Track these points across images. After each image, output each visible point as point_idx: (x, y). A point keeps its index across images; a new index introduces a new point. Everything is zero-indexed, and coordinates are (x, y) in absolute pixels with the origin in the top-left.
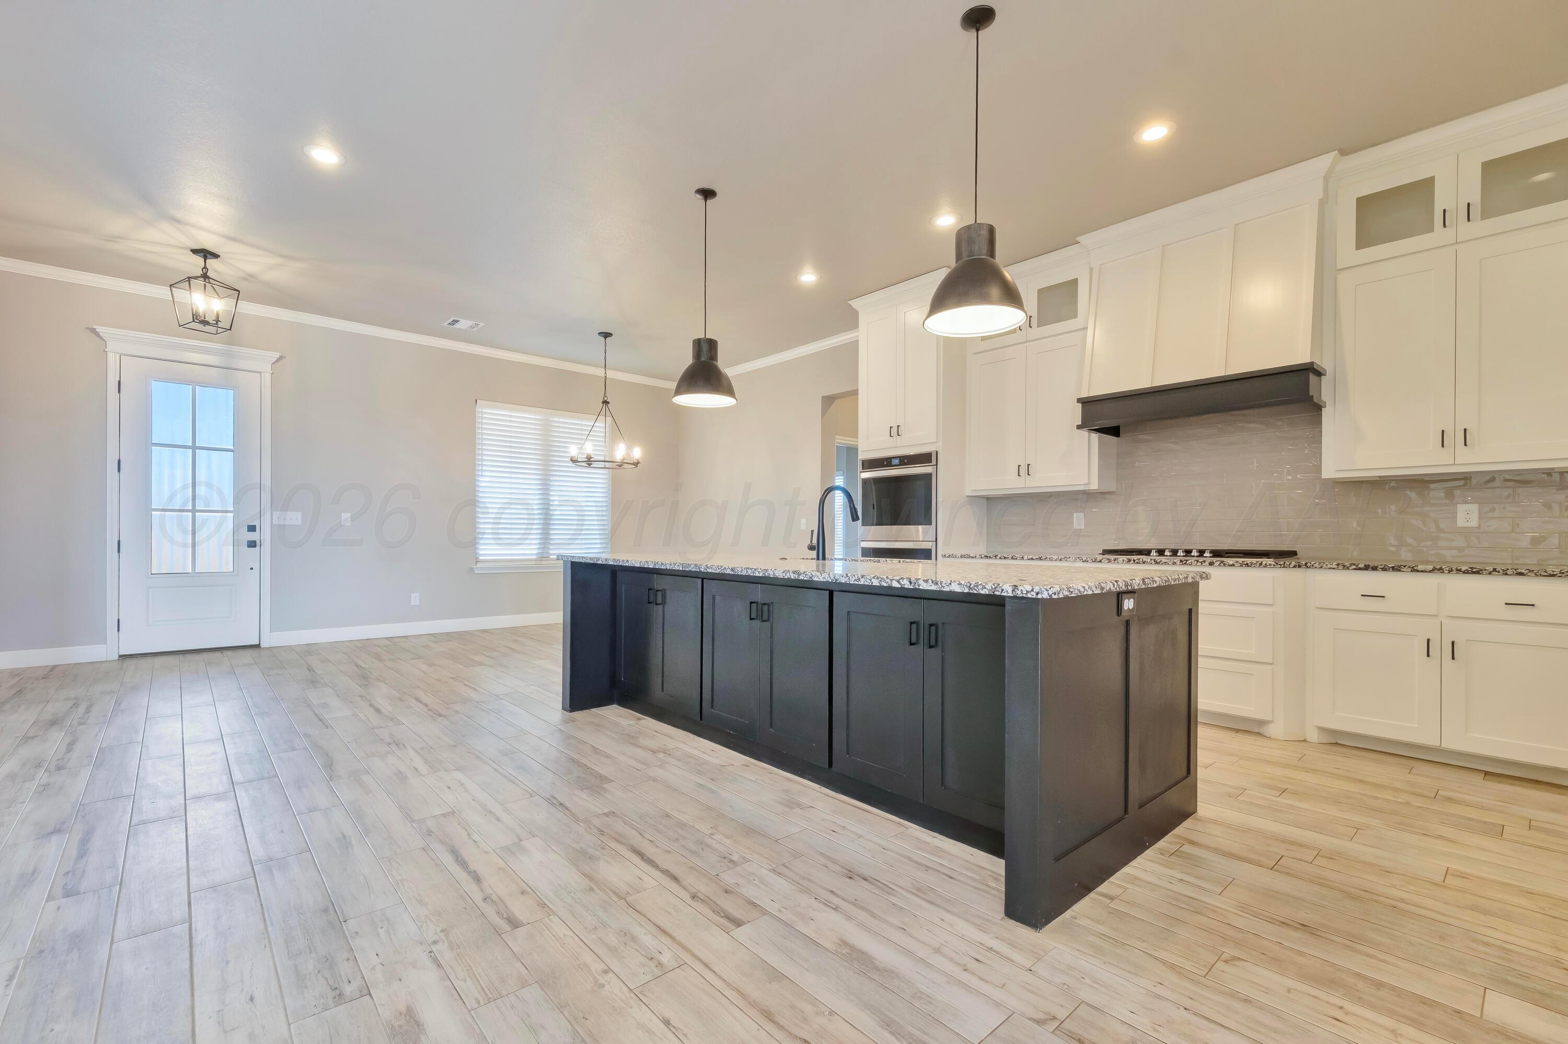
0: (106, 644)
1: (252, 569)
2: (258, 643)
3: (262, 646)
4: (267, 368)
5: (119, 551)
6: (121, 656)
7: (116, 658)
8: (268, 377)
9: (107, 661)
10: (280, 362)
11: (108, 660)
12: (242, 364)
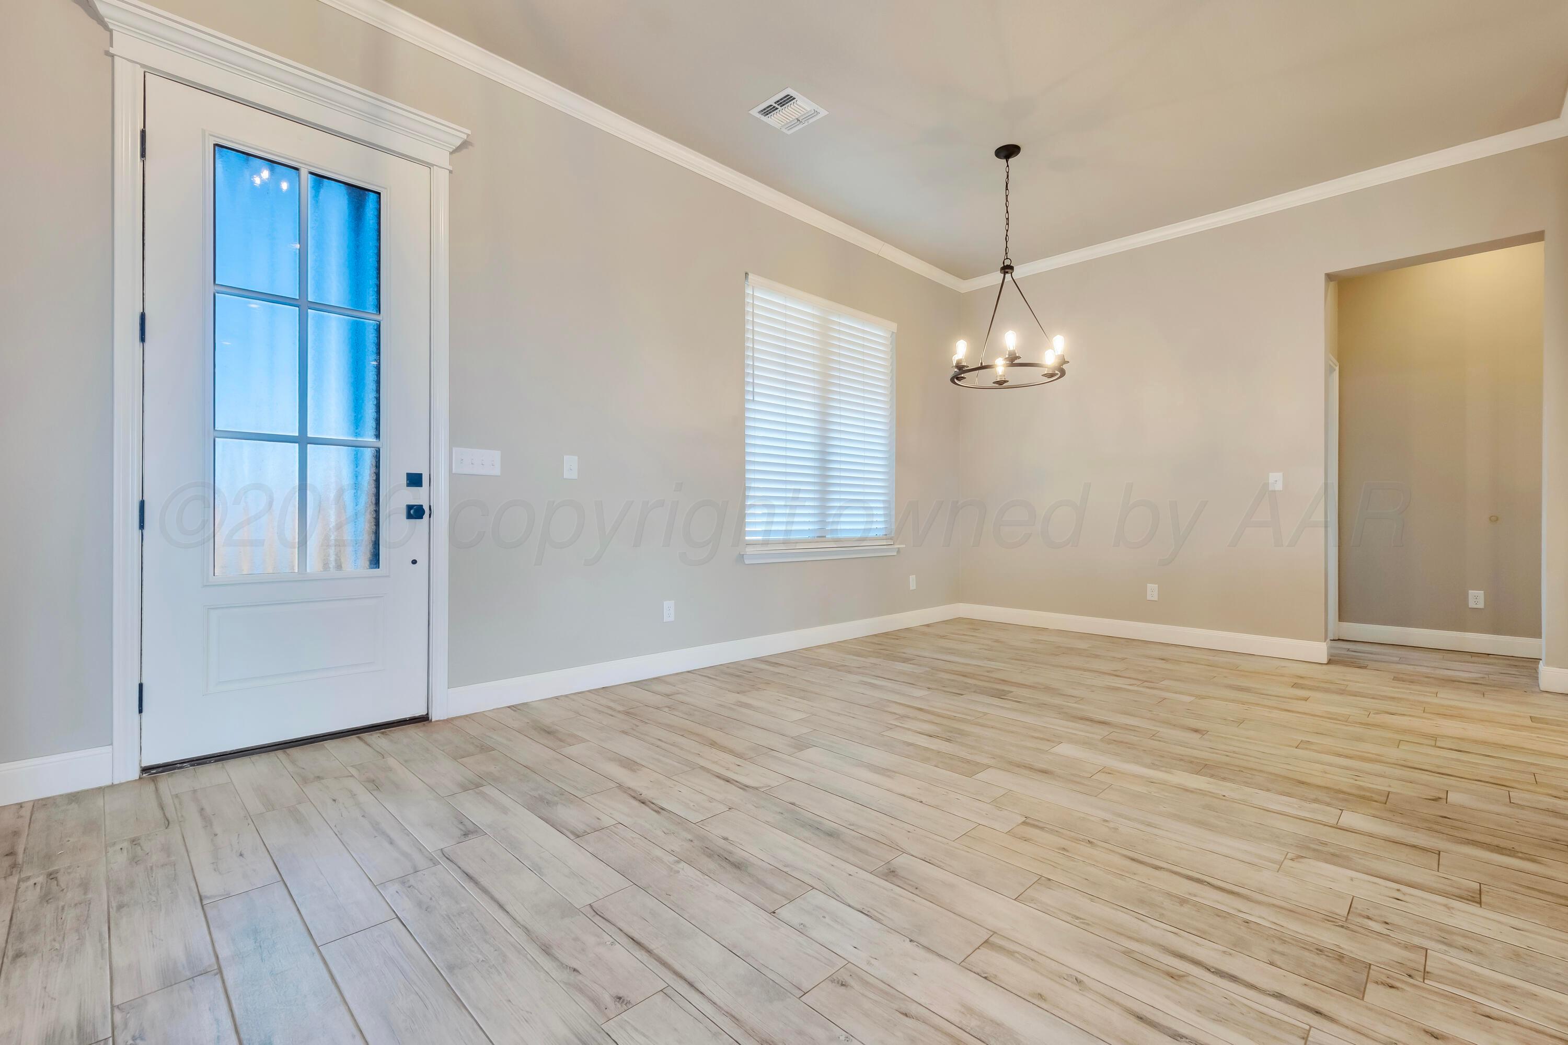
0: (112, 744)
1: (414, 562)
2: (424, 713)
3: (434, 717)
4: (441, 157)
5: (142, 527)
6: (145, 770)
7: (135, 774)
8: (442, 178)
9: (113, 786)
10: (464, 151)
11: (116, 782)
12: (399, 143)
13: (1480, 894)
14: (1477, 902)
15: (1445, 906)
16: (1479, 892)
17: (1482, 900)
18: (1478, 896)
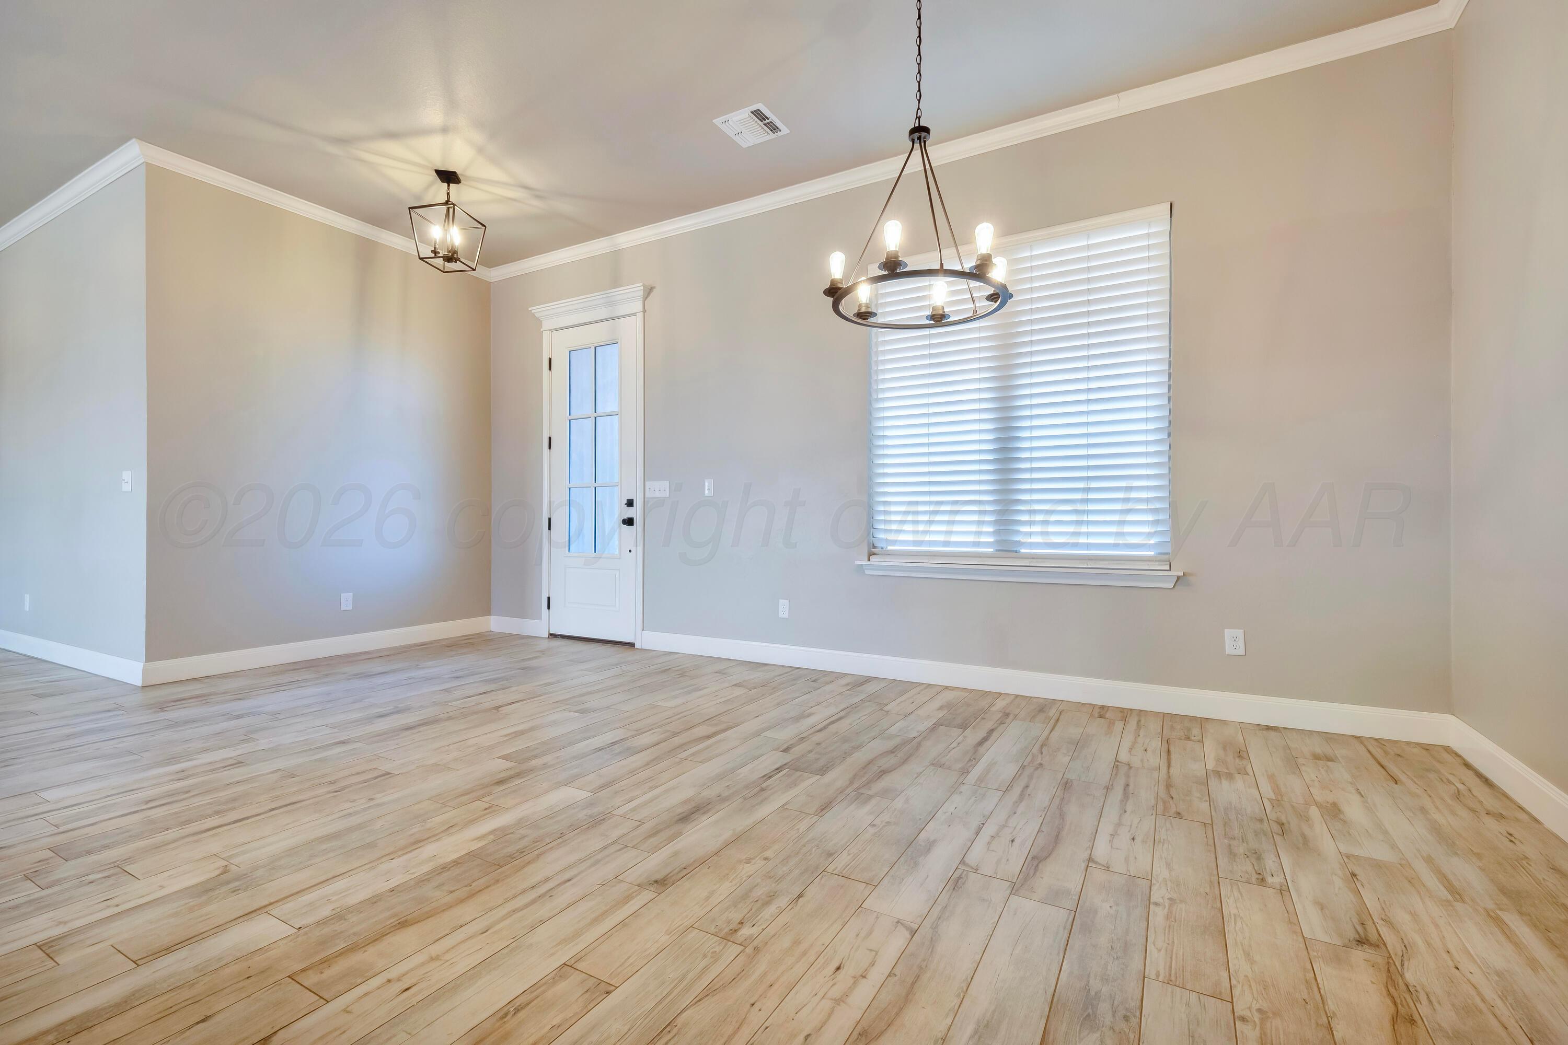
13: (48, 955)
14: (43, 945)
15: (65, 923)
16: (51, 955)
17: (40, 951)
18: (48, 952)
